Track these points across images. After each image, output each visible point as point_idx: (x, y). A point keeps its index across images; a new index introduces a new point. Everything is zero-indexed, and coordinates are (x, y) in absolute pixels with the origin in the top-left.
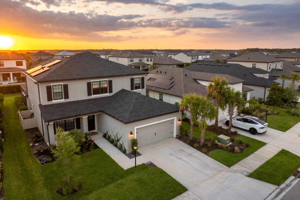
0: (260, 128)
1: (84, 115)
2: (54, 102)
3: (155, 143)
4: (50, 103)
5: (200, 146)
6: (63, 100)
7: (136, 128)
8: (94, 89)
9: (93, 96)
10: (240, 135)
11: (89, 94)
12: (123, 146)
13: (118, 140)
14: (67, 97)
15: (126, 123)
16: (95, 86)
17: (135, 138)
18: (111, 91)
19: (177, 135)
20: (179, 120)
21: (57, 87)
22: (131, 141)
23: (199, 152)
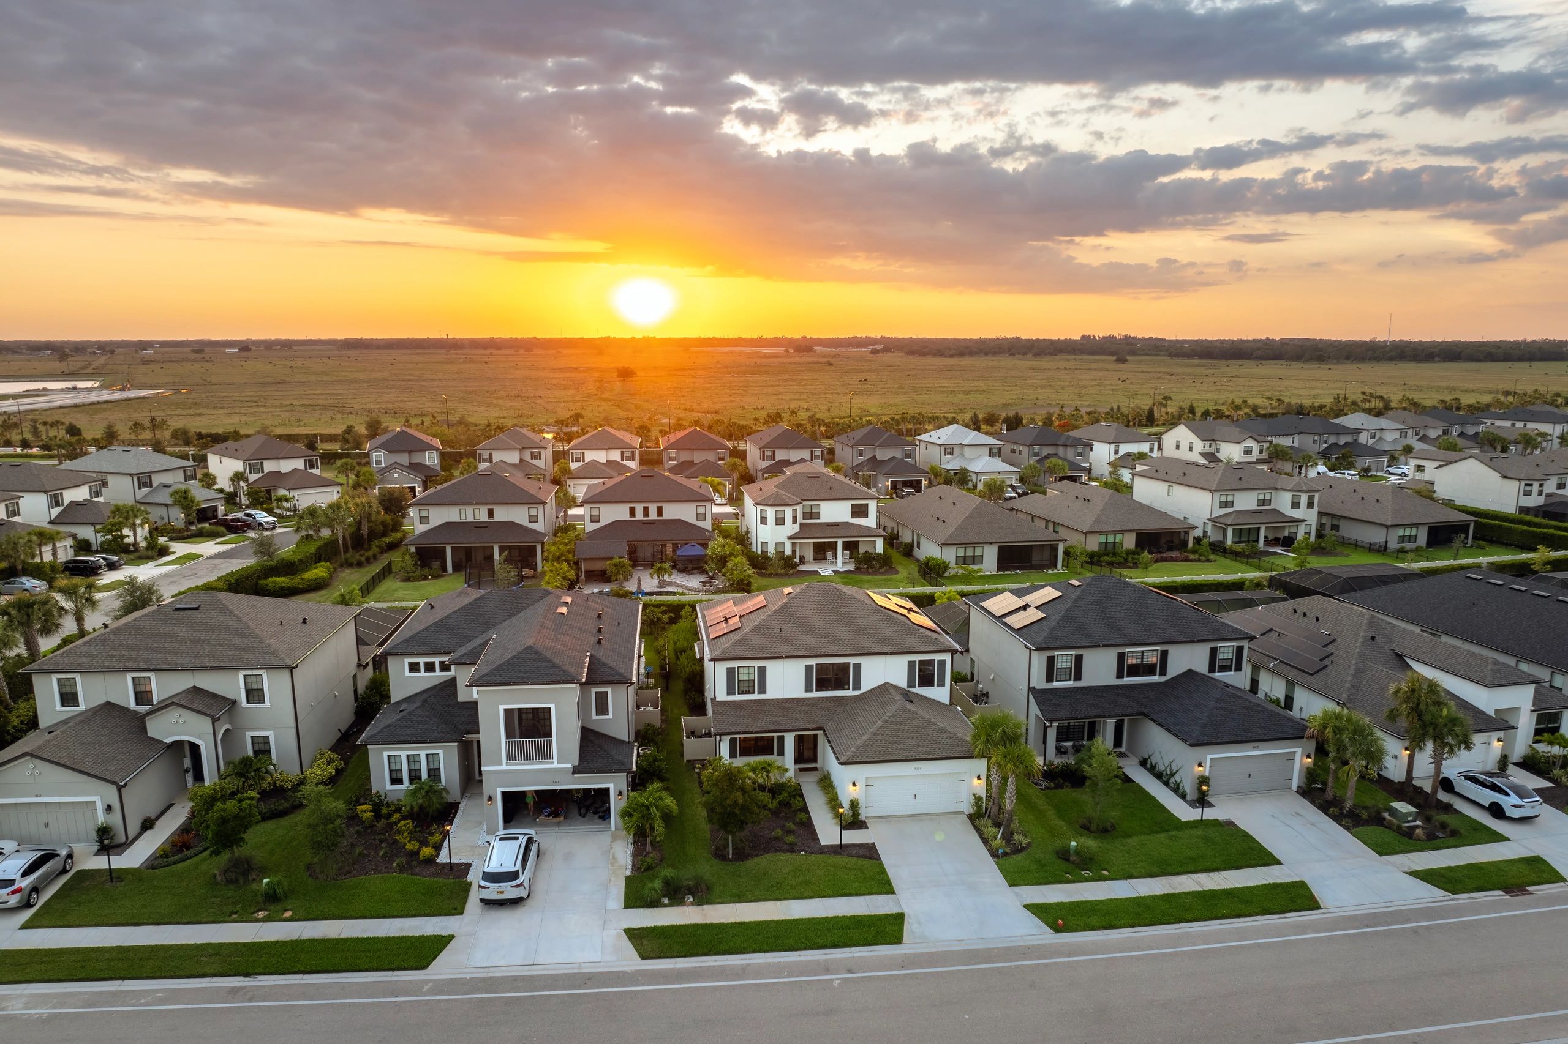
0: (1514, 806)
1: (1110, 717)
2: (1057, 684)
3: (1246, 793)
4: (1049, 686)
5: (1342, 813)
6: (1071, 684)
7: (1209, 757)
8: (1129, 666)
9: (1127, 680)
10: (1457, 811)
11: (1120, 675)
12: (1181, 785)
13: (1172, 775)
14: (1078, 677)
15: (1192, 745)
16: (1131, 661)
17: (1207, 774)
18: (1163, 673)
19: (1299, 787)
20: (1308, 756)
21: (1064, 659)
22: (1198, 779)
23: (1335, 824)
